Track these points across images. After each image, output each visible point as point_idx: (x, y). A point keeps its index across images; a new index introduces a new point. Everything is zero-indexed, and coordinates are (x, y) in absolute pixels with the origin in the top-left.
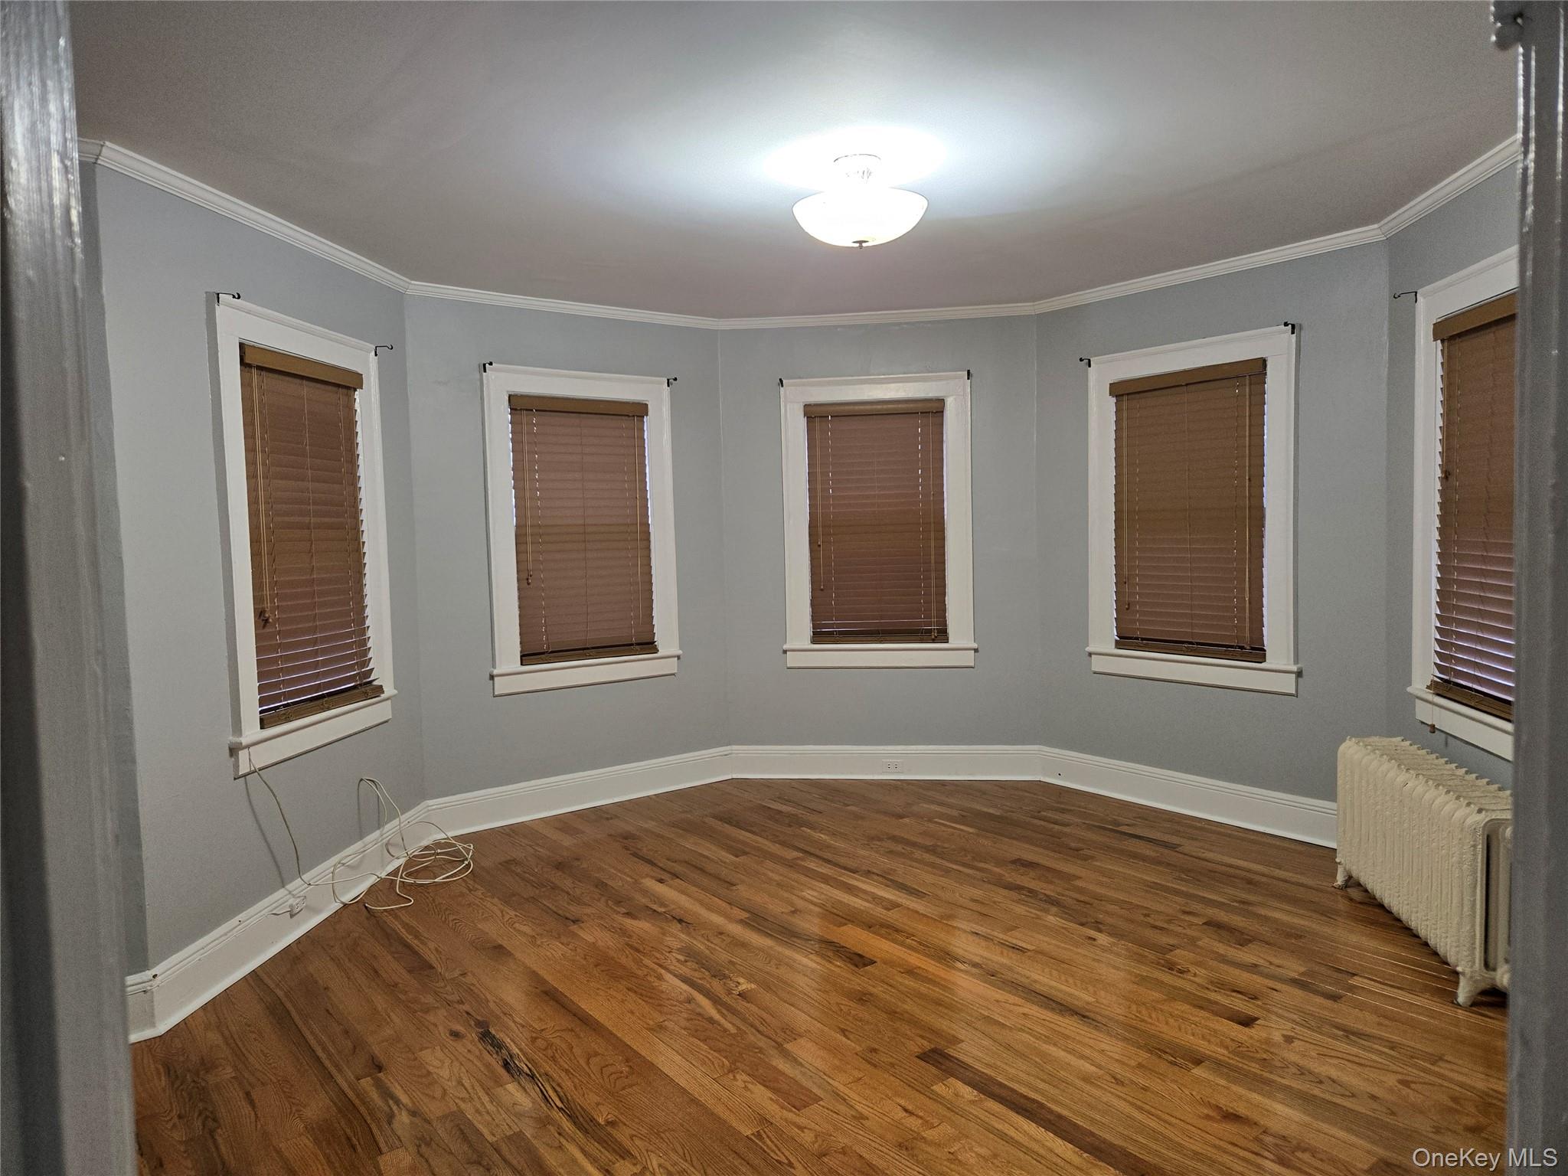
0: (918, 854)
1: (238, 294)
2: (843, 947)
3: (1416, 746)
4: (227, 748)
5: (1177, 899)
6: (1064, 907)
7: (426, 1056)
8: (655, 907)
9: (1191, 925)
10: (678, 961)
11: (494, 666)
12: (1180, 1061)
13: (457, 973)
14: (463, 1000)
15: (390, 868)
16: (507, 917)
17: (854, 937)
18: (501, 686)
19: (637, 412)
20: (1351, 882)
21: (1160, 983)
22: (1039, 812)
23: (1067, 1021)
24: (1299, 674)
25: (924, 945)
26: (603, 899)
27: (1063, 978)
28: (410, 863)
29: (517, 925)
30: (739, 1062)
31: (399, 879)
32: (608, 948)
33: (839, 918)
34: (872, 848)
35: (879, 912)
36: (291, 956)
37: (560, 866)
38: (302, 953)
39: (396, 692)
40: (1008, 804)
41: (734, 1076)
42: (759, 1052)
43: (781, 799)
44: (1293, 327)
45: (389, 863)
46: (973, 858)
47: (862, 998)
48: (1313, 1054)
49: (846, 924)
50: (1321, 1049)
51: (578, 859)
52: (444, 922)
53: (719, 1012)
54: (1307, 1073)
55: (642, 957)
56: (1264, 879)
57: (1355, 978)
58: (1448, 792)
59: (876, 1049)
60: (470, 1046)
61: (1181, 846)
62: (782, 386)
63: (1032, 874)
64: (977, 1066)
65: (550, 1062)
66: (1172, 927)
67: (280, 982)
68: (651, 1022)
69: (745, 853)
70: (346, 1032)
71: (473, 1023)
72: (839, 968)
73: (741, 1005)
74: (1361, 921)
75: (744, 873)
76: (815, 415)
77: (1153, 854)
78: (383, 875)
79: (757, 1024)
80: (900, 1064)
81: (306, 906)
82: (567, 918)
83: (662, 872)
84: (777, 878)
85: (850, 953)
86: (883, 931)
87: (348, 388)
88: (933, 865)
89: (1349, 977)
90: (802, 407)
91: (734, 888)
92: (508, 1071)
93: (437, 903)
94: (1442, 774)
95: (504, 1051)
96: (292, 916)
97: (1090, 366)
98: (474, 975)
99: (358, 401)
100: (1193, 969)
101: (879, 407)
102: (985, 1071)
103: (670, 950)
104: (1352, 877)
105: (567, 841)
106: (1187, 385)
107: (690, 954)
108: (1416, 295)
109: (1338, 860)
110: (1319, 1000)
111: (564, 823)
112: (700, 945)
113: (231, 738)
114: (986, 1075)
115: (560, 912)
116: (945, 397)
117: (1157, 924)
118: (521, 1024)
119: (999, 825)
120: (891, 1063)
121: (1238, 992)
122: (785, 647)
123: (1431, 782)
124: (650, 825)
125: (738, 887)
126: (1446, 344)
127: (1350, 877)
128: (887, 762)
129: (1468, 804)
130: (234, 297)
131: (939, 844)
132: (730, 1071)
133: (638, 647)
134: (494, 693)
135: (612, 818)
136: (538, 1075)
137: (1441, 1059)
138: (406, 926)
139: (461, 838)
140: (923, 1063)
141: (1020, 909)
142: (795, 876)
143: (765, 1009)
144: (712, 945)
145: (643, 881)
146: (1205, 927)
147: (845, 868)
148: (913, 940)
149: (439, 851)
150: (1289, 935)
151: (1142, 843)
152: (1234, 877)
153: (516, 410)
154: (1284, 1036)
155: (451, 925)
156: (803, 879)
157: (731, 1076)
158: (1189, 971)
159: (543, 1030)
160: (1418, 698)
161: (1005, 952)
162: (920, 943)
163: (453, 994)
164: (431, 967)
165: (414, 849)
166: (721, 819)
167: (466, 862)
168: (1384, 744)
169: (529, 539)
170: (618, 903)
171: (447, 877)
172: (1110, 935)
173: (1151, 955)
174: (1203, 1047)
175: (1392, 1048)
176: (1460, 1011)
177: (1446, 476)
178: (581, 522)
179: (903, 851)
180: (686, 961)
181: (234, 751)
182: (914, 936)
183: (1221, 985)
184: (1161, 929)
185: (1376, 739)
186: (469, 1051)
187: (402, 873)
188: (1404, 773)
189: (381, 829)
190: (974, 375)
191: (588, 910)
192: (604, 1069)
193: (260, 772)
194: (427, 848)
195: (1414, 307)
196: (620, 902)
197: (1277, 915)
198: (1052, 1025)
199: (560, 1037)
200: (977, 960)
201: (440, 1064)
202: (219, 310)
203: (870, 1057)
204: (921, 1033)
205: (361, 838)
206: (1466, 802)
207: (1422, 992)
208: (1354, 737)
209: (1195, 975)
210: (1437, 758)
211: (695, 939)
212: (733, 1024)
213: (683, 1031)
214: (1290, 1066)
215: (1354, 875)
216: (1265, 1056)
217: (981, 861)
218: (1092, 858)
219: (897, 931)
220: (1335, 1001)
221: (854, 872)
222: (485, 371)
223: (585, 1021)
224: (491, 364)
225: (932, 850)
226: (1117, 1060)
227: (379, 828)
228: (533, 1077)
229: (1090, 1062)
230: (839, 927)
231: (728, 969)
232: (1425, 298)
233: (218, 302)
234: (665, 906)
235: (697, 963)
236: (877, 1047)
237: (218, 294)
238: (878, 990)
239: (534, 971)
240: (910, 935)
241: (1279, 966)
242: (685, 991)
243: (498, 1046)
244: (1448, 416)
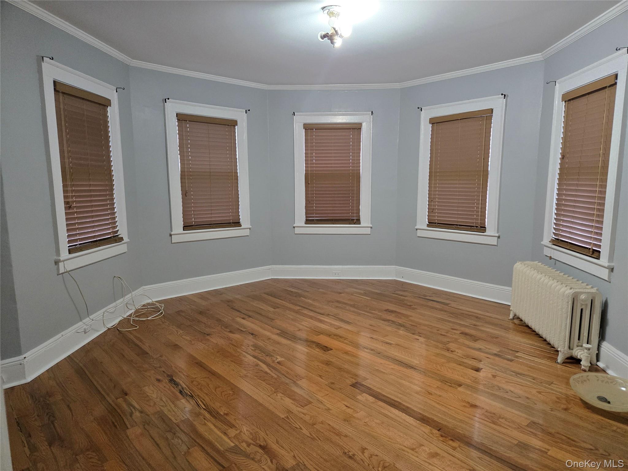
0: (348, 308)
1: (52, 57)
2: (319, 344)
3: (544, 265)
4: (54, 262)
5: (450, 324)
6: (406, 327)
7: (146, 389)
8: (241, 329)
9: (455, 334)
10: (252, 350)
11: (171, 231)
12: (453, 385)
13: (158, 355)
14: (161, 366)
15: (128, 314)
16: (179, 333)
17: (324, 340)
18: (175, 239)
19: (233, 124)
20: (516, 317)
21: (444, 356)
22: (395, 292)
23: (409, 371)
24: (499, 237)
25: (352, 343)
26: (220, 326)
27: (407, 354)
28: (137, 311)
29: (184, 337)
30: (278, 389)
31: (132, 318)
32: (222, 345)
33: (317, 332)
34: (329, 305)
35: (333, 330)
36: (86, 350)
37: (201, 313)
38: (90, 348)
39: (129, 240)
40: (383, 288)
41: (277, 394)
42: (286, 385)
43: (292, 286)
44: (505, 95)
45: (127, 312)
46: (370, 309)
47: (328, 363)
48: (504, 382)
49: (320, 335)
50: (506, 380)
51: (209, 310)
52: (152, 335)
53: (270, 369)
54: (502, 389)
55: (237, 349)
56: (482, 316)
57: (518, 353)
58: (558, 282)
59: (334, 383)
60: (165, 385)
61: (450, 304)
62: (294, 115)
63: (393, 315)
64: (375, 389)
65: (199, 391)
66: (448, 335)
67: (81, 360)
68: (242, 374)
69: (278, 308)
70: (111, 380)
71: (165, 375)
72: (317, 352)
73: (278, 367)
74: (519, 332)
75: (278, 315)
76: (308, 128)
77: (439, 307)
78: (125, 316)
79: (285, 373)
80: (343, 388)
81: (92, 329)
82: (205, 334)
83: (244, 315)
84: (291, 317)
85: (322, 346)
86: (335, 337)
87: (105, 106)
88: (353, 312)
89: (516, 353)
90: (303, 125)
91: (275, 321)
92: (182, 394)
93: (149, 327)
94: (555, 275)
95: (180, 387)
96: (85, 333)
97: (422, 111)
98: (166, 356)
99: (109, 111)
100: (457, 351)
101: (335, 126)
102: (377, 390)
103: (248, 345)
104: (516, 315)
105: (204, 303)
106: (461, 119)
107: (256, 347)
108: (555, 83)
109: (511, 309)
110: (506, 361)
111: (201, 296)
112: (260, 343)
113: (55, 257)
114: (378, 392)
115: (202, 331)
116: (362, 122)
117: (442, 333)
118: (186, 376)
119: (380, 297)
120: (340, 388)
121: (474, 359)
122: (294, 225)
123: (551, 278)
124: (238, 297)
125: (276, 320)
126: (567, 102)
127: (515, 315)
128: (334, 272)
129: (566, 286)
130: (50, 59)
131: (356, 304)
132: (275, 392)
133: (233, 224)
134: (172, 242)
135: (222, 294)
136: (194, 396)
137: (552, 383)
138: (136, 337)
139: (159, 302)
140: (352, 388)
141: (389, 328)
142: (298, 316)
143: (288, 368)
144: (266, 344)
145: (236, 319)
146: (460, 334)
147: (318, 313)
148: (347, 340)
149: (149, 307)
150: (493, 337)
151: (435, 303)
152: (471, 316)
153: (180, 120)
154: (492, 375)
155: (155, 336)
156: (302, 317)
157: (275, 394)
158: (455, 351)
159: (196, 378)
160: (545, 246)
161: (383, 345)
162: (350, 342)
163: (157, 364)
164: (147, 353)
165: (138, 306)
166: (268, 294)
167: (161, 311)
168: (532, 264)
169: (186, 178)
170: (226, 327)
171: (153, 318)
172: (424, 338)
173: (440, 345)
174: (461, 380)
175: (534, 379)
176: (559, 365)
177: (563, 157)
178: (209, 171)
179: (342, 306)
180: (255, 350)
181: (57, 263)
182: (347, 339)
183: (468, 357)
184: (444, 335)
185: (528, 262)
186: (164, 387)
187: (133, 315)
188: (540, 275)
189: (124, 298)
190: (374, 114)
191: (214, 330)
192: (222, 393)
193: (69, 272)
194: (144, 305)
195: (555, 88)
196: (227, 327)
197: (488, 330)
198: (403, 372)
199: (203, 380)
200: (373, 348)
201: (152, 392)
202: (44, 65)
203: (331, 385)
204: (352, 376)
205: (115, 301)
206: (566, 285)
207: (543, 358)
208: (520, 261)
209: (458, 352)
210: (552, 269)
211: (259, 341)
212: (276, 374)
213: (255, 377)
214: (495, 386)
215: (517, 314)
216: (485, 383)
217: (372, 310)
218: (416, 308)
219: (341, 337)
220: (511, 362)
221: (323, 314)
222: (166, 102)
223: (213, 374)
224: (168, 99)
225: (353, 306)
226: (428, 385)
227: (123, 297)
228: (192, 396)
229: (419, 386)
230: (317, 336)
231: (272, 353)
232: (559, 84)
233: (43, 60)
234: (245, 328)
235: (260, 351)
236: (334, 382)
237: (43, 57)
238: (334, 360)
239: (191, 355)
240: (346, 339)
241: (489, 349)
242: (256, 362)
243: (176, 384)
244: (565, 133)
